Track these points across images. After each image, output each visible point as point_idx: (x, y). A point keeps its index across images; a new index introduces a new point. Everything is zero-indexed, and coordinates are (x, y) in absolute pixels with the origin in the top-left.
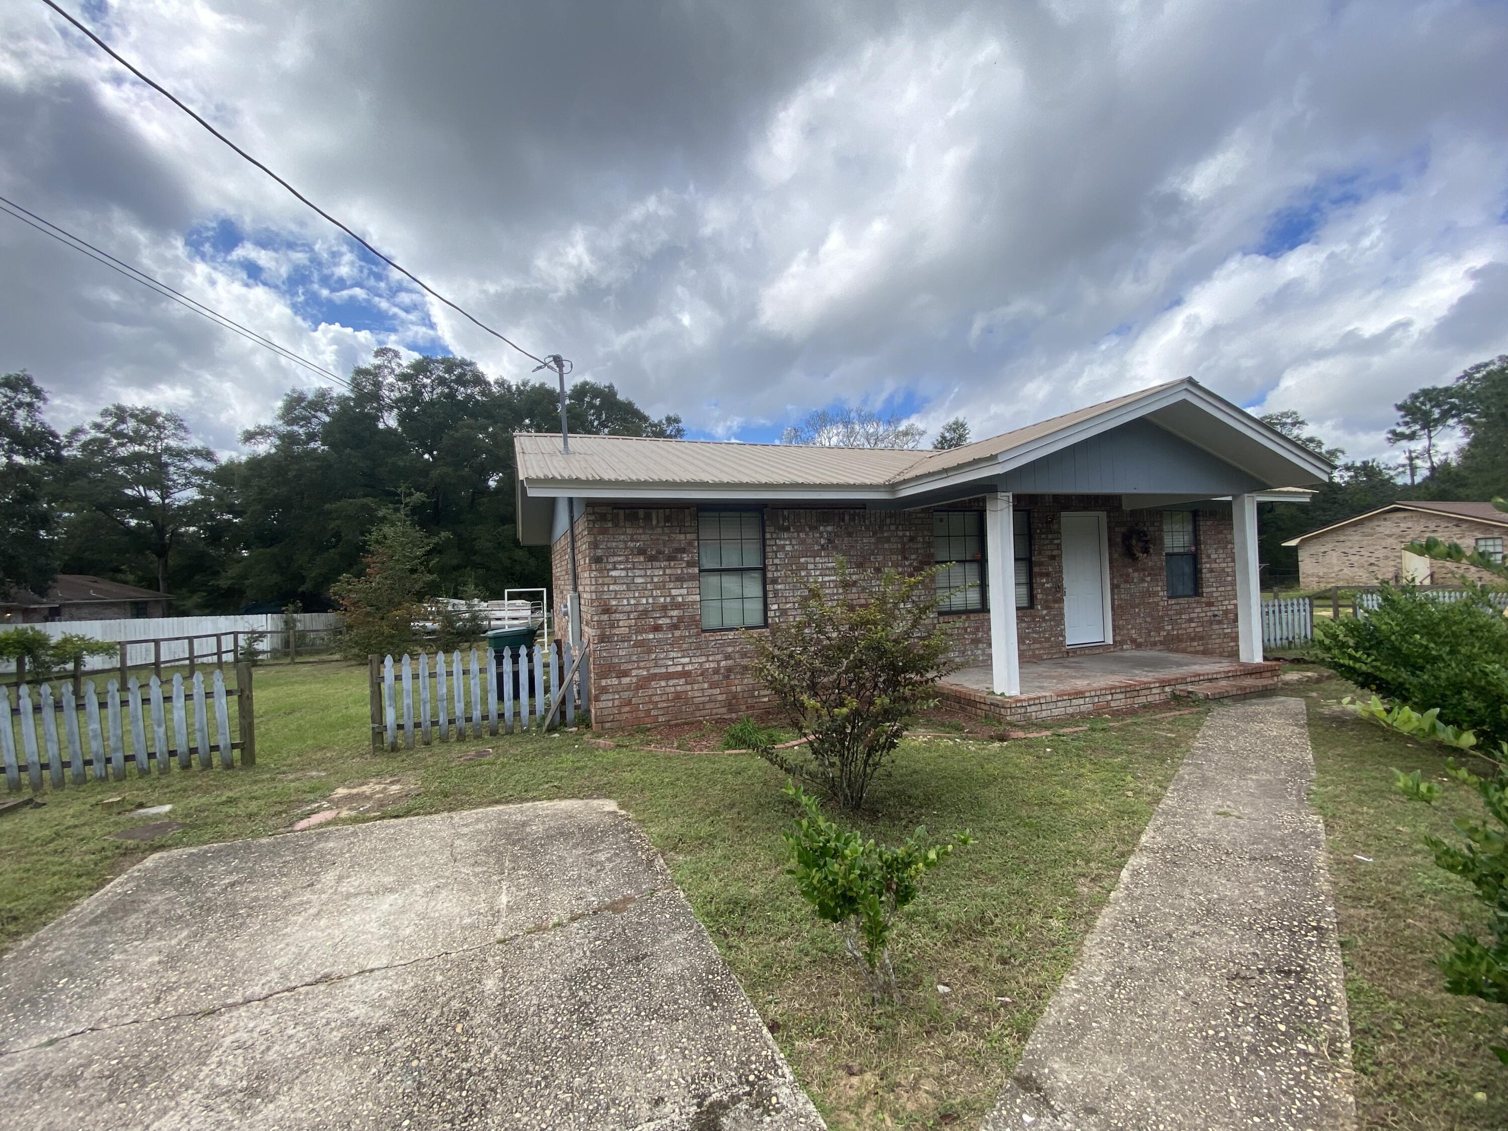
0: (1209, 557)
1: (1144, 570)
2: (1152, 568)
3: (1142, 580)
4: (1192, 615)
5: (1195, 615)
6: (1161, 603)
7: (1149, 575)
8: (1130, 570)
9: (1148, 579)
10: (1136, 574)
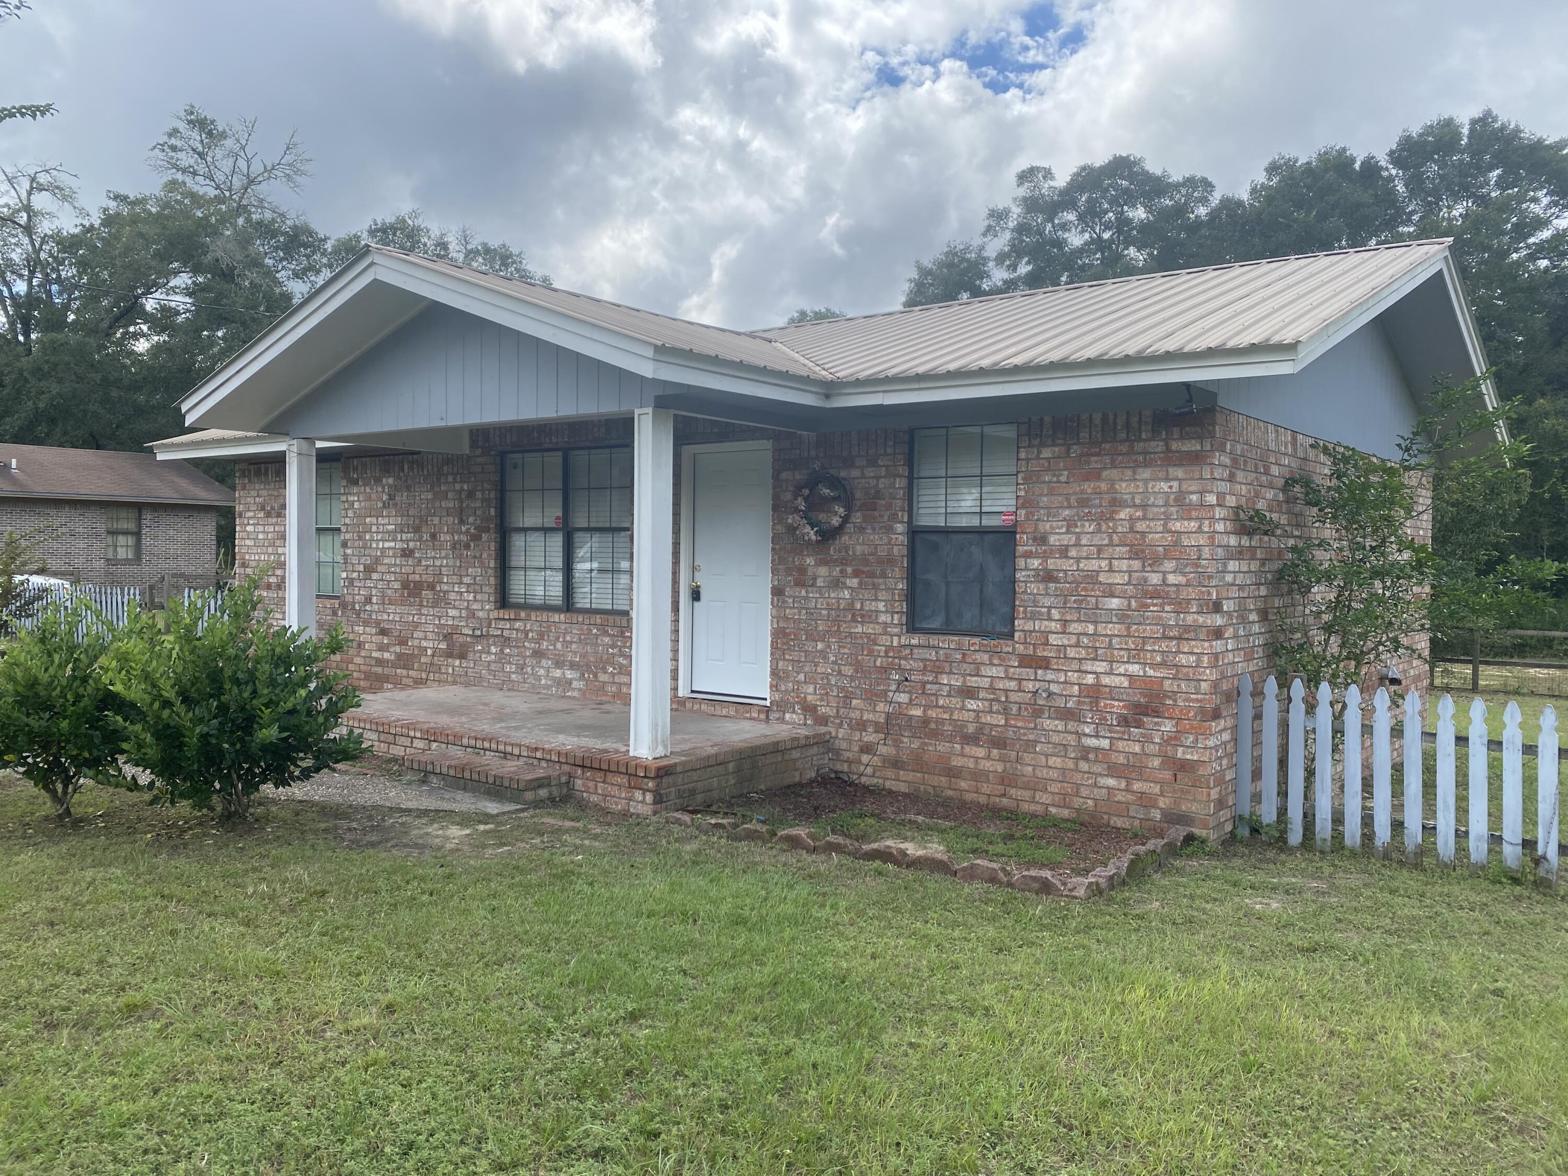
0: (1041, 539)
1: (844, 562)
2: (865, 560)
3: (836, 584)
4: (973, 681)
5: (985, 682)
6: (885, 640)
7: (856, 573)
8: (810, 561)
9: (854, 582)
10: (823, 571)
